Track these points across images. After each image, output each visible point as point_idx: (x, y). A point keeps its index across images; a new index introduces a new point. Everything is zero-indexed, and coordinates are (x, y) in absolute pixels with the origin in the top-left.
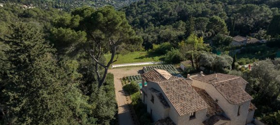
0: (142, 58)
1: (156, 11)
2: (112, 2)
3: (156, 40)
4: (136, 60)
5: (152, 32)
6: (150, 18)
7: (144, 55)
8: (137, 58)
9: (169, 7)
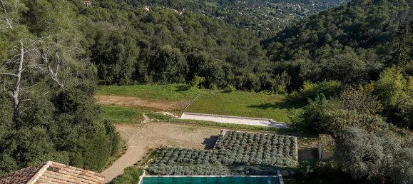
0: (264, 107)
1: (357, 21)
2: (303, 11)
3: (316, 74)
4: (250, 110)
5: (325, 57)
6: (340, 32)
7: (273, 102)
8: (254, 106)
9: (386, 14)
